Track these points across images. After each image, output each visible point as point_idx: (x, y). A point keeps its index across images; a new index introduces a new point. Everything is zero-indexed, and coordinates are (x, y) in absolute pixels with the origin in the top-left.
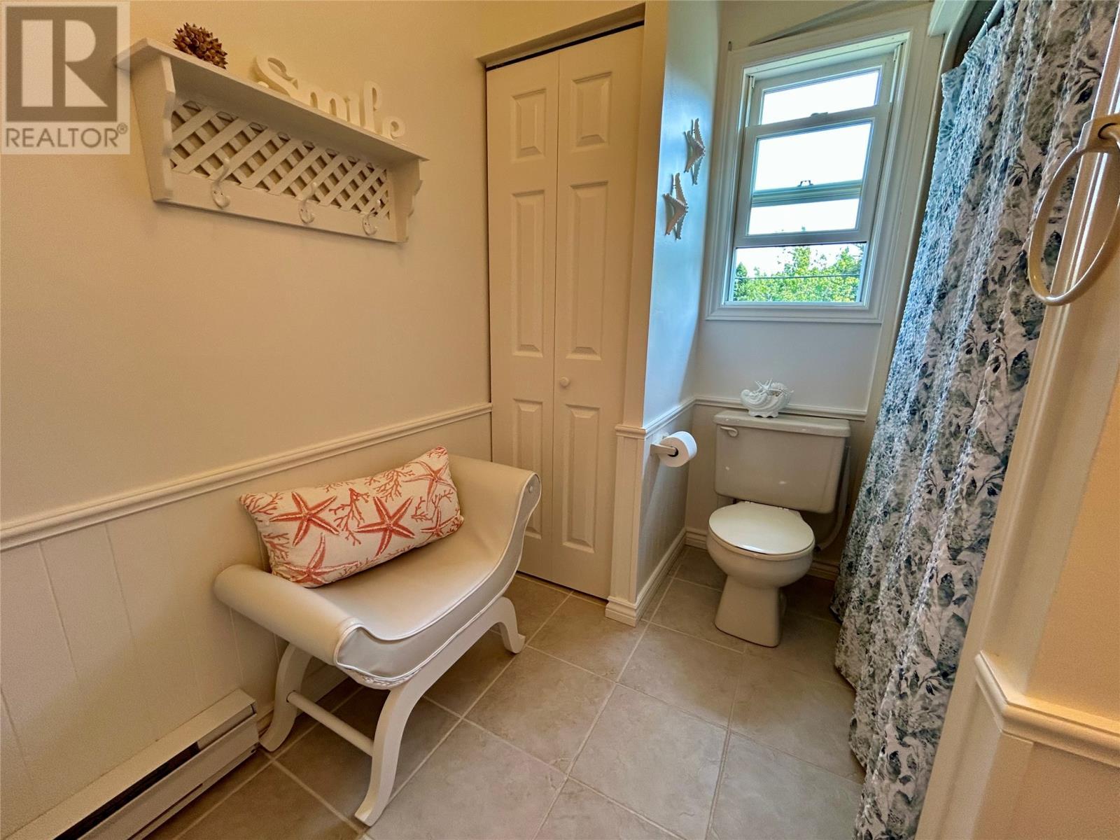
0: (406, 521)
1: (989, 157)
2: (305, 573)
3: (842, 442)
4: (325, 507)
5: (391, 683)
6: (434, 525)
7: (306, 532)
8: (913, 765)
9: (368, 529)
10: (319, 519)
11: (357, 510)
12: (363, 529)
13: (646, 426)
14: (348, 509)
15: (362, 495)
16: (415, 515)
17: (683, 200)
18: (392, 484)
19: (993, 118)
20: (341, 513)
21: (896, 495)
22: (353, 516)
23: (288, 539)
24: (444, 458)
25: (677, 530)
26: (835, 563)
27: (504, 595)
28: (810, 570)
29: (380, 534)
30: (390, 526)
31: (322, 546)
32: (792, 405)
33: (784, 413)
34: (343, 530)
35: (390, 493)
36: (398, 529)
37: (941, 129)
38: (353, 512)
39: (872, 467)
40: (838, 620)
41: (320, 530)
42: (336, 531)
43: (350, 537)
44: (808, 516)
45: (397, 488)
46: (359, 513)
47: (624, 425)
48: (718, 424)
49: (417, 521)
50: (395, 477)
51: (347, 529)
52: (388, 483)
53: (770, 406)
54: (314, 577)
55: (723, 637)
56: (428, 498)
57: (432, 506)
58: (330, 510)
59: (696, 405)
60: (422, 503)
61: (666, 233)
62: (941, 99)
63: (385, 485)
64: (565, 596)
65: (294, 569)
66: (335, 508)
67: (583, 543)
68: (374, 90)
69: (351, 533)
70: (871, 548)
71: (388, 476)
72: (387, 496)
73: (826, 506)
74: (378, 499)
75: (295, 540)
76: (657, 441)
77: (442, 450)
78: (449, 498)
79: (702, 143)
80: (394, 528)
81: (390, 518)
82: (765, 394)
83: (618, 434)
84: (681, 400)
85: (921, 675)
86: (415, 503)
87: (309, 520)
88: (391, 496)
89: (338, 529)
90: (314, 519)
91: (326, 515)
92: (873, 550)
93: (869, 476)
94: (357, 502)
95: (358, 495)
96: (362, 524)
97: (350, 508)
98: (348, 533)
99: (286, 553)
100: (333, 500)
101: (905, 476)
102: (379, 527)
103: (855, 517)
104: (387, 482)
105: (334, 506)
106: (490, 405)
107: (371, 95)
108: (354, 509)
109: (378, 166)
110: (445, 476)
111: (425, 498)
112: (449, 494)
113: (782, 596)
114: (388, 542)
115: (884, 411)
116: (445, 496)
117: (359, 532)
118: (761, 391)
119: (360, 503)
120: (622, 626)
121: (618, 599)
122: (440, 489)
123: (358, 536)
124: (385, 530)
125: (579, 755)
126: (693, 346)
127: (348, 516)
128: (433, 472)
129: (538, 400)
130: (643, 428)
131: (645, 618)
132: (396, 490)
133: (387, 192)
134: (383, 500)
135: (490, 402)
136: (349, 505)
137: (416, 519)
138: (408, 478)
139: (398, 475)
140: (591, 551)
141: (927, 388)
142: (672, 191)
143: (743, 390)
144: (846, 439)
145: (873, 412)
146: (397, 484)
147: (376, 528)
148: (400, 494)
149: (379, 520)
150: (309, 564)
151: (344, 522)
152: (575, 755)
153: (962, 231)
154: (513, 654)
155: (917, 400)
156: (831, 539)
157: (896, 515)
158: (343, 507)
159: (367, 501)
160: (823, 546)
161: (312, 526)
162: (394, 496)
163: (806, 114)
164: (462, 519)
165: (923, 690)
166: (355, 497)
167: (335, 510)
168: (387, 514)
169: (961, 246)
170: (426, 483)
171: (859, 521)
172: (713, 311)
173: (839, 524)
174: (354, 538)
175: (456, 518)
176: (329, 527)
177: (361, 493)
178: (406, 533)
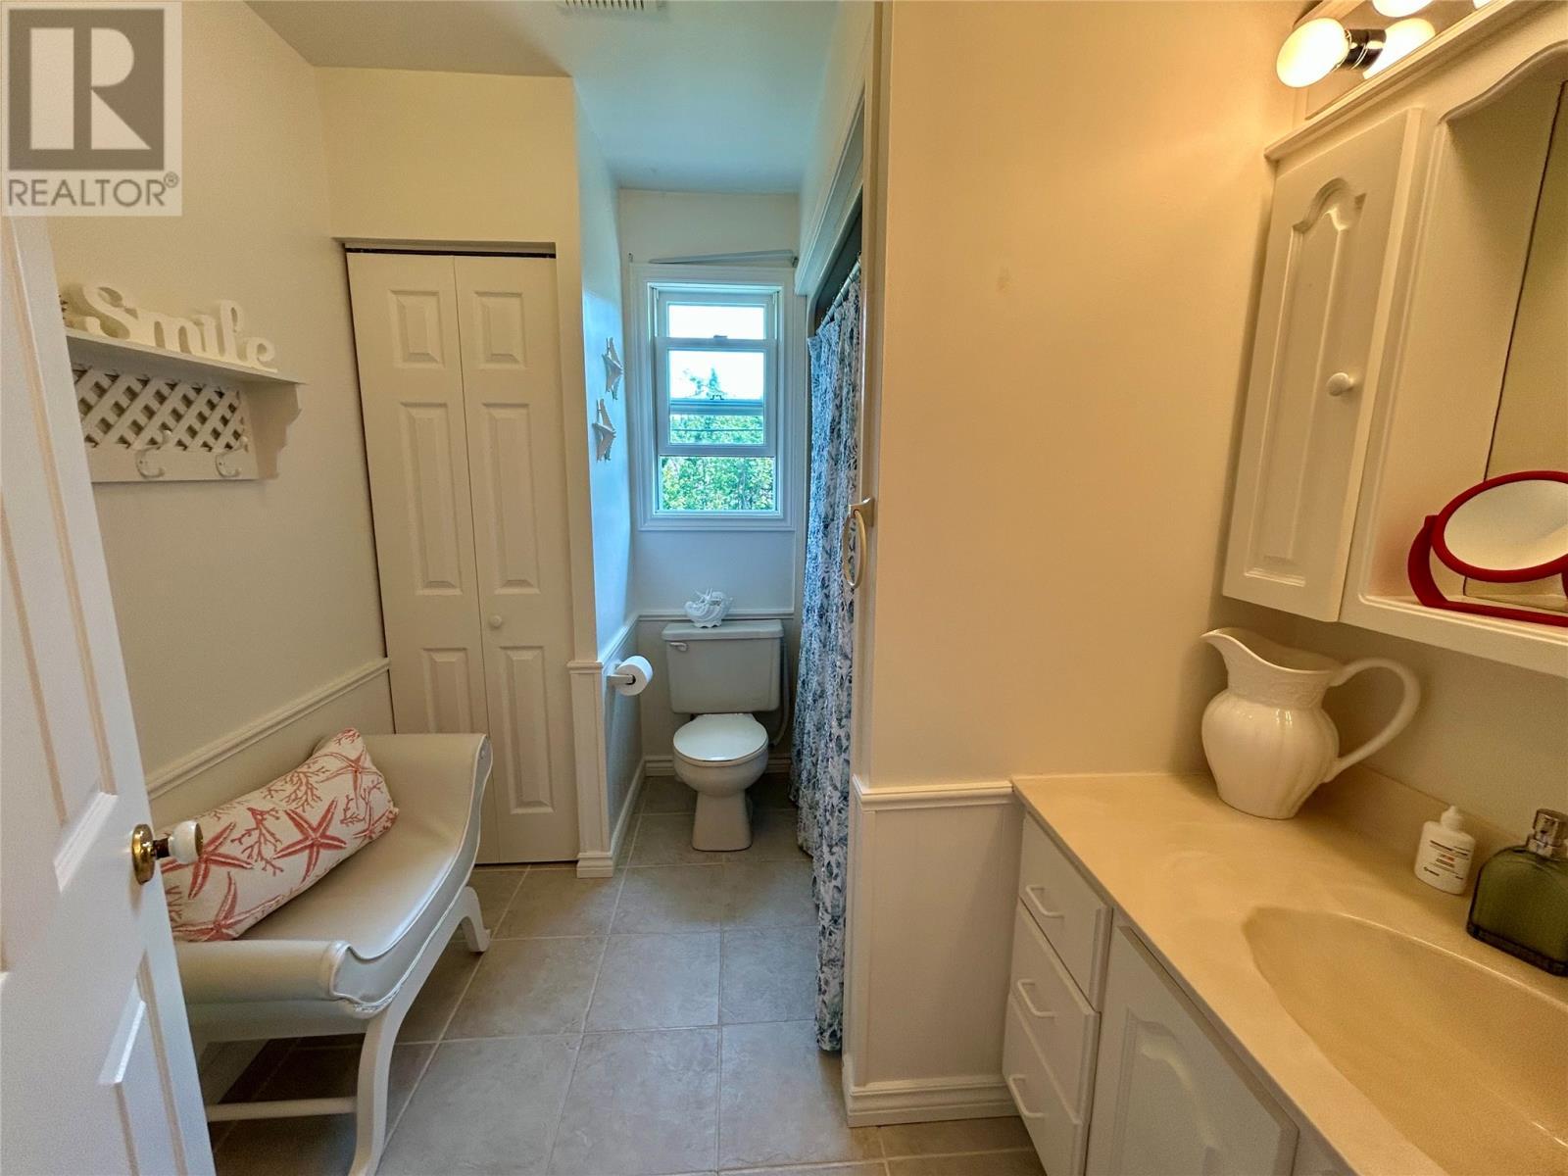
0: (335, 829)
1: (839, 430)
2: (212, 929)
3: (778, 642)
4: (225, 838)
5: (377, 1007)
6: (366, 826)
7: (205, 877)
8: (838, 865)
9: (289, 851)
10: (219, 855)
11: (269, 832)
12: (284, 853)
13: (601, 659)
14: (255, 834)
15: (268, 812)
16: (345, 819)
17: (610, 425)
18: (303, 788)
19: (837, 402)
20: (248, 841)
21: (819, 684)
22: (266, 840)
23: (180, 893)
24: (359, 742)
25: (637, 761)
26: (786, 755)
27: (467, 885)
28: (767, 768)
29: (306, 853)
30: (315, 840)
31: (233, 887)
32: (734, 611)
33: (728, 620)
34: (256, 861)
35: (306, 800)
36: (326, 841)
37: (813, 381)
38: (264, 835)
39: (803, 662)
40: (796, 806)
41: (224, 870)
42: (249, 864)
43: (269, 867)
44: (760, 716)
45: (312, 792)
46: (272, 835)
47: (576, 661)
48: (666, 641)
49: (348, 826)
50: (304, 781)
51: (262, 859)
52: (298, 789)
53: (714, 614)
54: (224, 931)
55: (702, 856)
56: (356, 794)
57: (362, 803)
58: (232, 841)
59: (640, 621)
60: (351, 803)
61: (598, 458)
62: (810, 357)
63: (295, 791)
64: (521, 873)
65: (195, 929)
66: (239, 836)
67: (540, 804)
68: (233, 309)
69: (267, 862)
70: (809, 733)
71: (291, 780)
72: (303, 805)
73: (773, 703)
74: (293, 812)
75: (192, 890)
76: (611, 673)
77: (351, 733)
78: (379, 789)
79: (618, 362)
80: (322, 841)
81: (315, 830)
82: (707, 606)
83: (572, 672)
84: (626, 618)
85: (835, 805)
86: (341, 806)
87: (206, 862)
88: (308, 804)
89: (249, 861)
90: (213, 858)
91: (228, 849)
92: (811, 734)
93: (802, 670)
94: (264, 822)
95: (262, 813)
96: (280, 847)
97: (257, 832)
98: (264, 862)
99: (177, 912)
100: (231, 827)
101: (823, 668)
102: (302, 845)
103: (797, 708)
104: (295, 787)
105: (236, 834)
106: (387, 660)
107: (231, 317)
108: (264, 831)
109: (228, 388)
110: (367, 763)
111: (352, 796)
112: (379, 783)
113: (749, 800)
114: (317, 859)
115: (805, 611)
116: (375, 787)
117: (279, 857)
118: (703, 602)
119: (269, 822)
120: (600, 881)
121: (589, 854)
122: (367, 781)
123: (278, 863)
124: (311, 846)
125: (589, 1011)
126: (629, 557)
127: (259, 842)
128: (352, 761)
129: (461, 646)
130: (599, 661)
131: (622, 864)
132: (312, 794)
133: (242, 419)
134: (299, 811)
135: (386, 656)
136: (256, 829)
137: (346, 824)
138: (322, 776)
139: (307, 777)
140: (549, 810)
141: (827, 596)
142: (598, 420)
143: (685, 603)
144: (781, 639)
145: (798, 609)
146: (310, 788)
147: (298, 847)
148: (319, 798)
149: (299, 836)
150: (217, 915)
151: (256, 850)
152: (586, 1013)
153: (832, 479)
154: (479, 954)
155: (822, 606)
156: (782, 733)
157: (821, 700)
158: (249, 832)
159: (278, 818)
160: (775, 742)
161: (213, 868)
162: (312, 803)
163: (709, 335)
164: (396, 810)
165: (837, 813)
166: (259, 817)
167: (240, 840)
168: (310, 826)
169: (832, 491)
170: (349, 777)
171: (800, 711)
172: (645, 522)
173: (786, 717)
174: (273, 866)
175: (391, 812)
176: (236, 862)
177: (265, 810)
178: (335, 844)
